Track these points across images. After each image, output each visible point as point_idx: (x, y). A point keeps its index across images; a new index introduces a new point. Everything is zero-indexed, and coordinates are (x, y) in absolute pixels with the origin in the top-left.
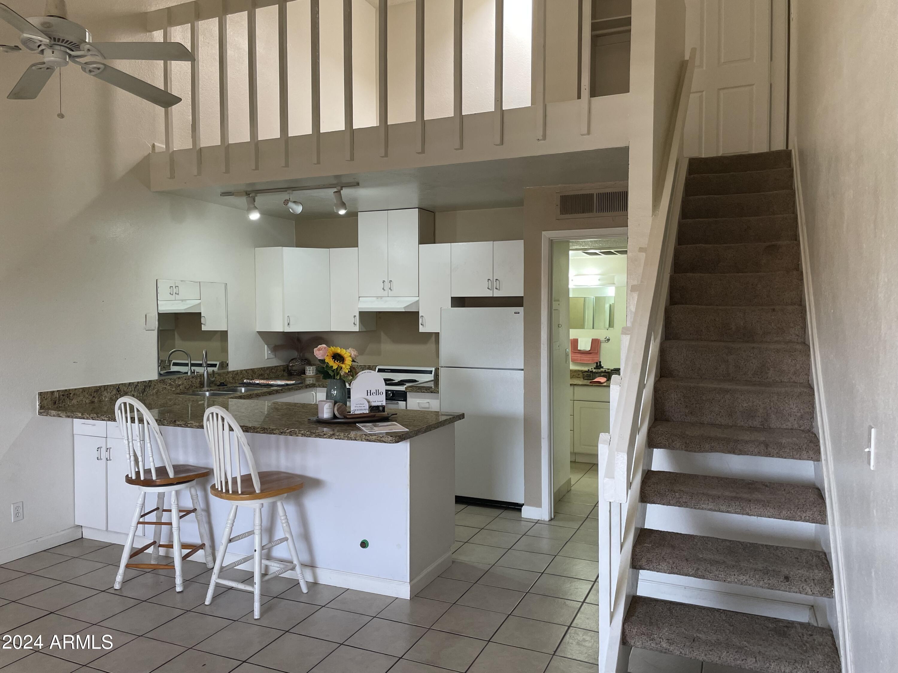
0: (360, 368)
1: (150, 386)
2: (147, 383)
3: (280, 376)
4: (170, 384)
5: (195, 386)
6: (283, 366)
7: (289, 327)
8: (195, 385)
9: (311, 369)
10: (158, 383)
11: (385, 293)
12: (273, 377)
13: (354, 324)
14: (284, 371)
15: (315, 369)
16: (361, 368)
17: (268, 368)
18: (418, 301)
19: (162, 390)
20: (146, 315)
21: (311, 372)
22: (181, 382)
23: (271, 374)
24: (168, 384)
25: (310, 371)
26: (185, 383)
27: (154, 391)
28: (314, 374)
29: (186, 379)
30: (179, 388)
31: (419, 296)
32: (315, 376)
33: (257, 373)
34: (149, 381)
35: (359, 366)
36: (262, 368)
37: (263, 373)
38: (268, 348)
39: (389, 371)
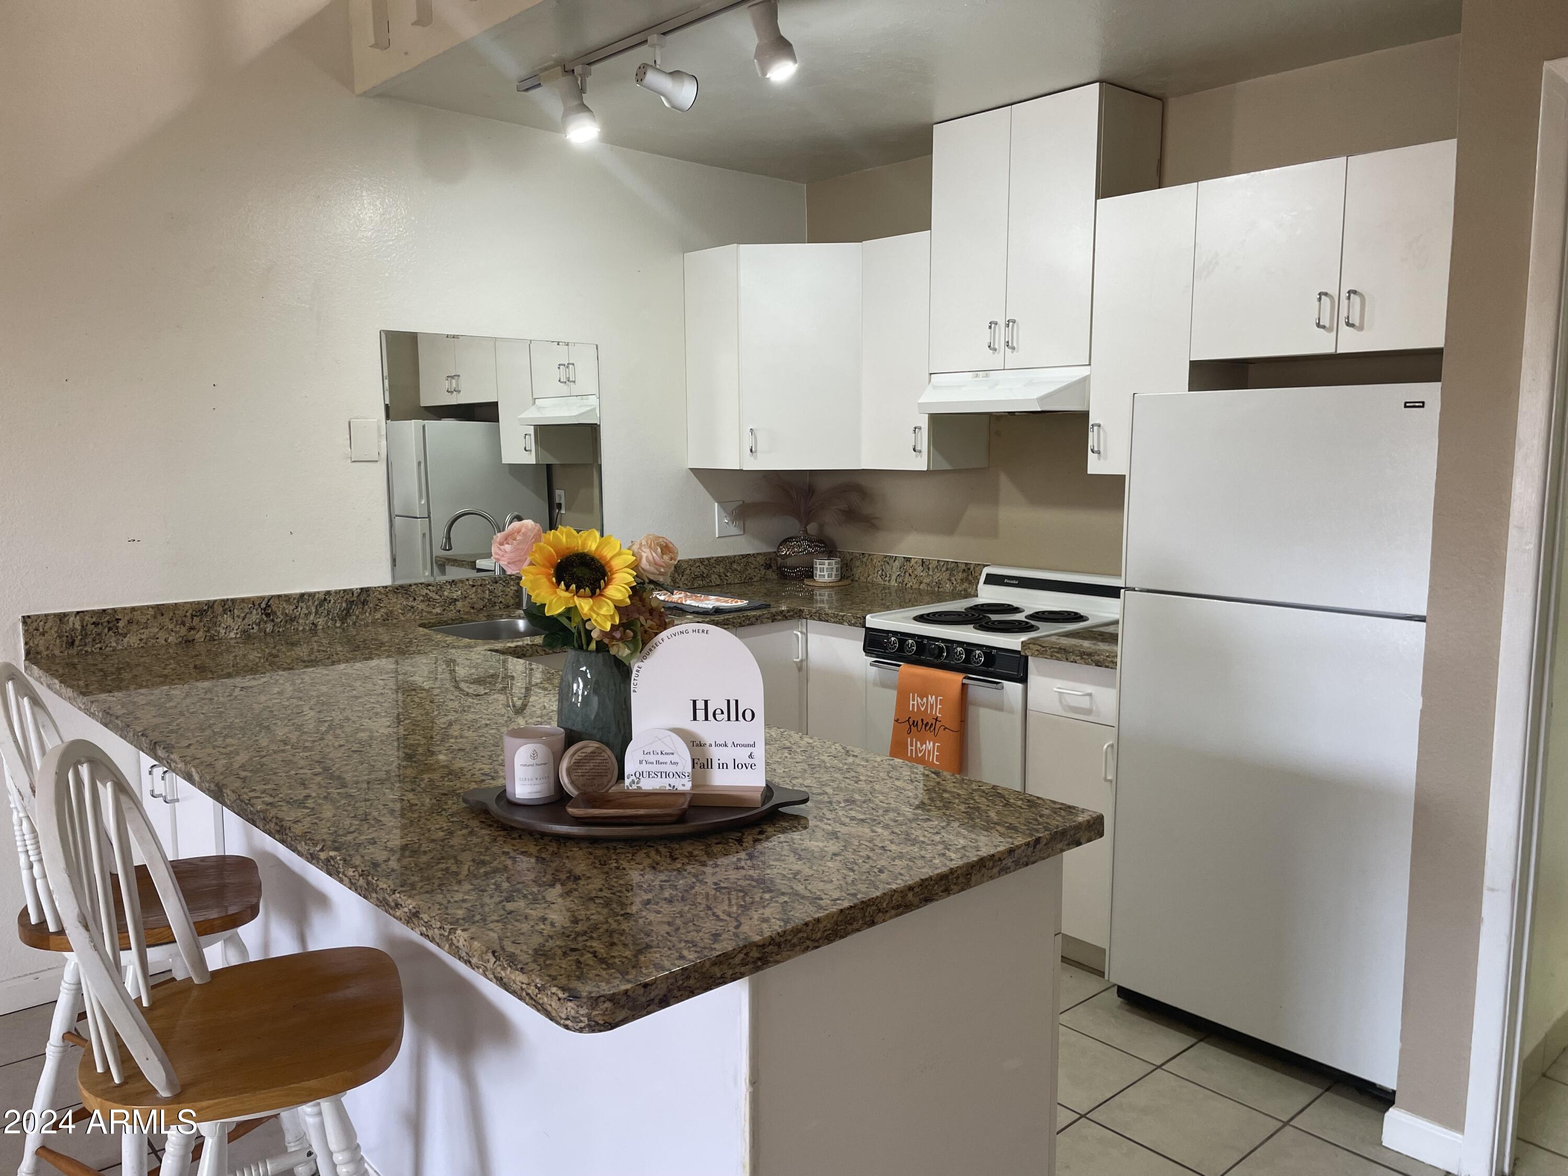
0: (944, 569)
1: (364, 603)
2: (355, 595)
3: (755, 579)
4: (427, 599)
5: (501, 602)
6: (764, 554)
7: (756, 458)
8: (501, 599)
9: (826, 566)
10: (390, 596)
11: (995, 360)
12: (736, 581)
13: (914, 450)
14: (768, 567)
15: (834, 566)
16: (947, 569)
17: (719, 560)
18: (1085, 380)
19: (400, 611)
20: (350, 423)
21: (826, 573)
22: (459, 593)
23: (729, 574)
24: (421, 598)
25: (822, 570)
26: (473, 596)
27: (378, 616)
28: (833, 578)
29: (473, 586)
30: (452, 607)
31: (1090, 365)
32: (837, 584)
33: (688, 572)
34: (362, 589)
35: (942, 564)
36: (701, 561)
37: (705, 571)
38: (722, 510)
39: (1014, 582)
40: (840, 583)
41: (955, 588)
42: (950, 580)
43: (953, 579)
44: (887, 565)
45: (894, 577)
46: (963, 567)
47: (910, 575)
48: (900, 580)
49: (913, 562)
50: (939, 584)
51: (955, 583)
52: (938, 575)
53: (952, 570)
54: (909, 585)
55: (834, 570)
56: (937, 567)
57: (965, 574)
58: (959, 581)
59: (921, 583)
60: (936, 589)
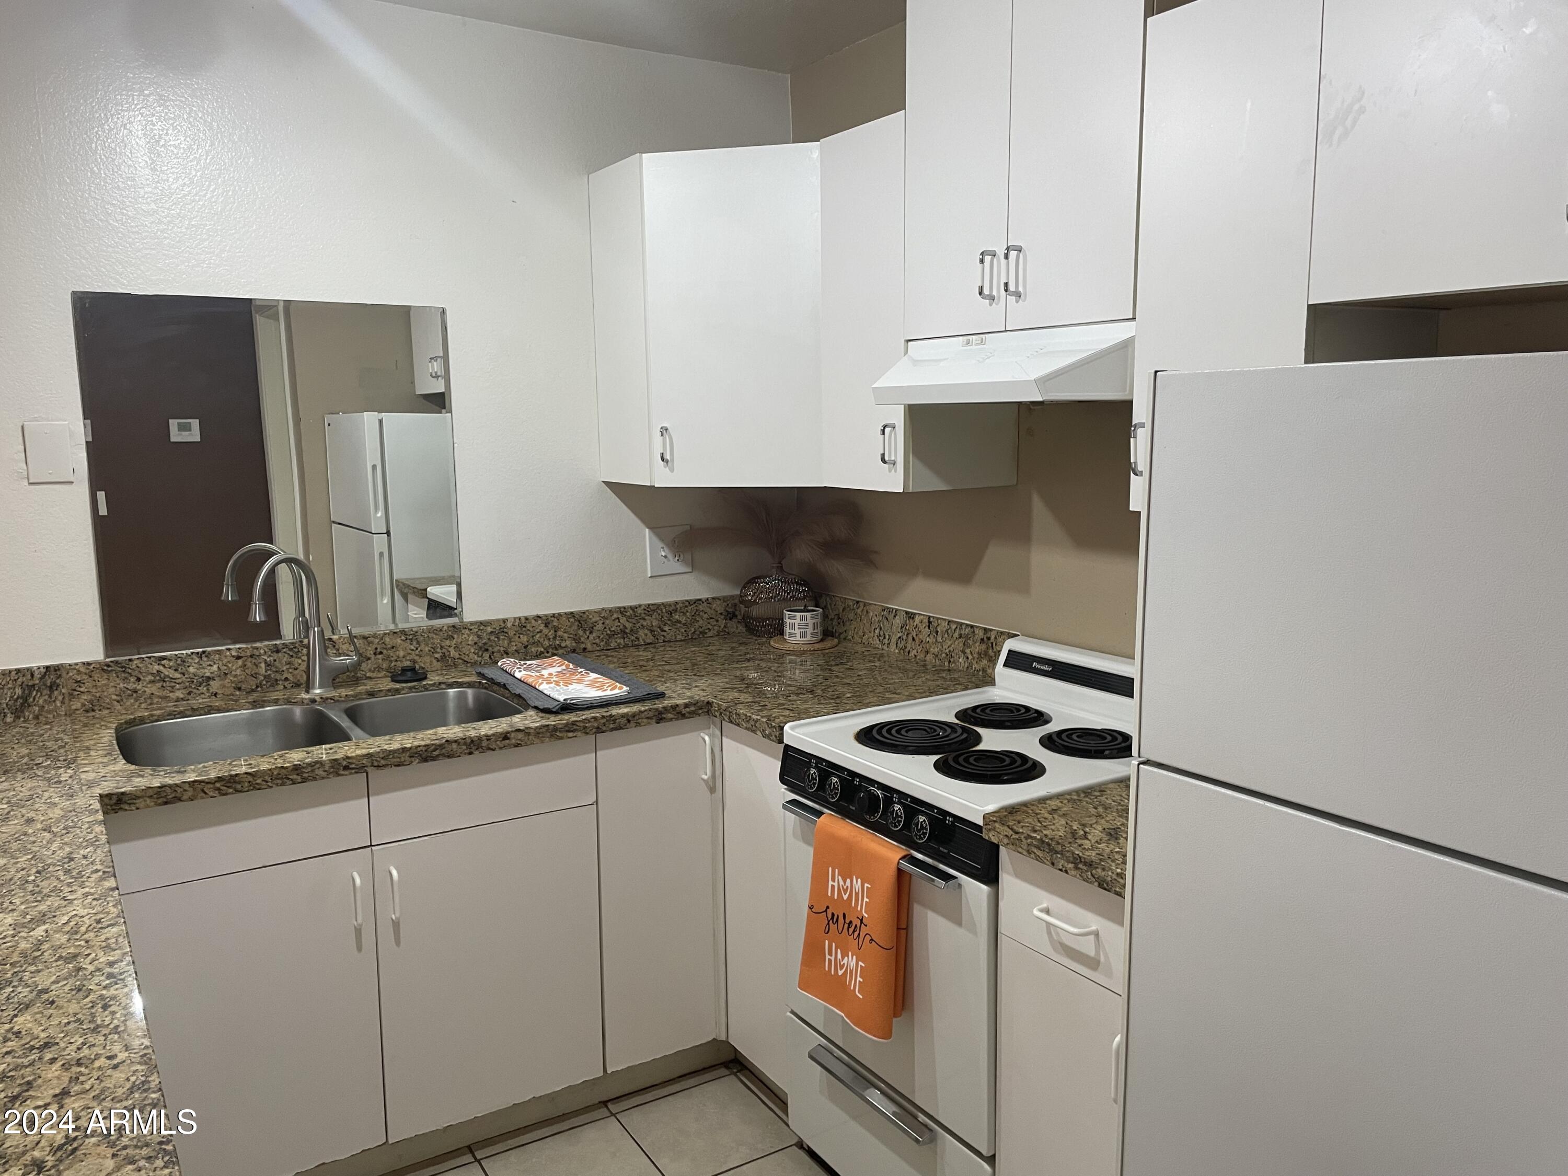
0: (956, 635)
1: (53, 687)
2: (37, 675)
3: (710, 634)
4: (160, 678)
5: (286, 679)
6: (725, 599)
7: (672, 470)
8: (285, 675)
9: (797, 621)
10: (96, 676)
11: (991, 315)
12: (679, 637)
13: (883, 460)
14: (731, 616)
15: (810, 622)
16: (960, 636)
17: (651, 609)
19: (114, 697)
20: (23, 427)
21: (798, 632)
22: (215, 668)
23: (666, 628)
24: (150, 678)
25: (794, 626)
26: (238, 672)
27: (76, 705)
28: (809, 638)
29: (238, 658)
30: (203, 689)
31: (1135, 320)
33: (600, 626)
34: (47, 668)
35: (954, 627)
36: (622, 611)
37: (629, 625)
38: (655, 539)
39: (1046, 668)
40: (817, 646)
41: (971, 665)
42: (964, 652)
43: (968, 651)
44: (885, 621)
45: (894, 640)
46: (980, 634)
47: (913, 639)
48: (901, 645)
49: (917, 619)
50: (949, 655)
51: (970, 657)
52: (950, 643)
53: (967, 637)
54: (912, 654)
55: (810, 626)
56: (947, 631)
57: (984, 647)
58: (976, 655)
59: (927, 652)
60: (946, 664)
